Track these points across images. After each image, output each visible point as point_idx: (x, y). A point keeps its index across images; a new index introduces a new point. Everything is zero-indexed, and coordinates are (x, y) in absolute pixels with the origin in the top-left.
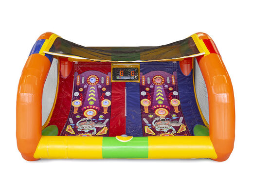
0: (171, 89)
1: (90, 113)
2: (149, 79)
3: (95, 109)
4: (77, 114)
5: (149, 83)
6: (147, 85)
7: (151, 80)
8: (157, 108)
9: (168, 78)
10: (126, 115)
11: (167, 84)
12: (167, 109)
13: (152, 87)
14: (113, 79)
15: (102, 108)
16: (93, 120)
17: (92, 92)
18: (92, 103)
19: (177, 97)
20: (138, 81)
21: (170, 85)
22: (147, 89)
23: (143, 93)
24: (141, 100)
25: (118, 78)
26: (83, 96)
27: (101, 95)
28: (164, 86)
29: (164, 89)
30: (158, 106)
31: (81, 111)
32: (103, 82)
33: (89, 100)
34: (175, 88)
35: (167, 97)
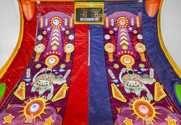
0: (135, 32)
1: (52, 61)
2: (112, 20)
3: (57, 55)
4: (37, 63)
5: (112, 25)
6: (111, 28)
7: (115, 23)
8: (122, 55)
9: (132, 19)
10: (89, 65)
11: (132, 26)
12: (132, 56)
13: (116, 29)
14: (77, 21)
15: (65, 54)
16: (54, 70)
17: (56, 35)
18: (54, 48)
19: (142, 41)
20: (102, 23)
21: (135, 27)
22: (111, 32)
23: (107, 37)
24: (104, 45)
25: (81, 19)
26: (46, 40)
27: (64, 39)
28: (128, 28)
29: (129, 33)
30: (122, 52)
31: (43, 57)
32: (66, 25)
33: (52, 44)
34: (140, 31)
35: (132, 42)
